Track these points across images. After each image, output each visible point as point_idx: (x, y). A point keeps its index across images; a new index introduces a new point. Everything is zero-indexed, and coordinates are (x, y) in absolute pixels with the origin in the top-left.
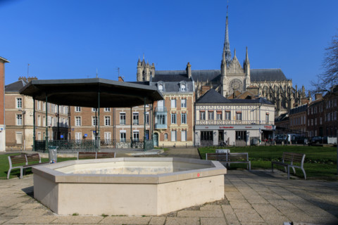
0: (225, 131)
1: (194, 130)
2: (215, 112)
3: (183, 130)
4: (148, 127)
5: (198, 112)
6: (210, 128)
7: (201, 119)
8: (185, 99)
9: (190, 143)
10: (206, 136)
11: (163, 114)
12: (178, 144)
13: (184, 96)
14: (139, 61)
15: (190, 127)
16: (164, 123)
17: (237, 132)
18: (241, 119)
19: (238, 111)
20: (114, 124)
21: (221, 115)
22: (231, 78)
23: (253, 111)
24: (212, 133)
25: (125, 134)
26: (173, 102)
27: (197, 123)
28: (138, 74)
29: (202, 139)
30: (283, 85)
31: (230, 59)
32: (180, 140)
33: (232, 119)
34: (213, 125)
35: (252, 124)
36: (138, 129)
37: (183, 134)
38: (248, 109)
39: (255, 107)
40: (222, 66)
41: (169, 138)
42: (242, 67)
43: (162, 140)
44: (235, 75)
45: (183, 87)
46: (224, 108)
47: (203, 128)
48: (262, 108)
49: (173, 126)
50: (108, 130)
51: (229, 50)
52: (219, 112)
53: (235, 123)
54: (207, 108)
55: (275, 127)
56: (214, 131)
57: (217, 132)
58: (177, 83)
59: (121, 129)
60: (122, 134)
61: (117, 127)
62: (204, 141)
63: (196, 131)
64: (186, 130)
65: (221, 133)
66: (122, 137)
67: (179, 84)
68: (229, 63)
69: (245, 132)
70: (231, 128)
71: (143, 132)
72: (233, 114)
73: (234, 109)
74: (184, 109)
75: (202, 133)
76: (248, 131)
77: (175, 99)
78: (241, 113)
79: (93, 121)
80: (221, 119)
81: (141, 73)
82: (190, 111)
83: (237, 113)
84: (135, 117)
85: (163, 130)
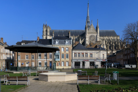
0: (85, 62)
1: (72, 61)
2: (81, 53)
3: (67, 61)
4: (51, 60)
5: (73, 54)
6: (79, 61)
7: (75, 56)
8: (68, 48)
9: (70, 67)
10: (77, 64)
11: (58, 54)
12: (65, 67)
13: (67, 46)
14: (44, 25)
15: (70, 60)
16: (58, 58)
17: (90, 62)
18: (92, 57)
19: (91, 53)
20: (36, 59)
21: (84, 55)
22: (90, 35)
23: (97, 53)
24: (79, 63)
25: (41, 63)
26: (62, 49)
27: (73, 58)
28: (43, 32)
29: (75, 65)
30: (115, 38)
31: (89, 25)
32: (66, 66)
33: (88, 57)
34: (80, 59)
35: (97, 59)
38: (95, 52)
39: (98, 52)
40: (86, 28)
41: (60, 65)
42: (95, 29)
43: (58, 66)
44: (92, 33)
45: (67, 42)
46: (85, 52)
47: (76, 61)
48: (101, 52)
49: (62, 59)
50: (33, 61)
51: (89, 20)
52: (83, 54)
53: (89, 58)
54: (77, 52)
55: (107, 60)
56: (80, 62)
57: (82, 62)
58: (65, 40)
59: (39, 61)
60: (39, 63)
62: (76, 66)
63: (73, 62)
64: (68, 62)
65: (84, 63)
66: (39, 64)
67: (65, 41)
68: (89, 27)
69: (94, 62)
70: (88, 60)
71: (49, 62)
72: (89, 55)
73: (89, 52)
74: (67, 52)
75: (75, 63)
76: (95, 62)
77: (63, 47)
78: (92, 54)
79: (26, 57)
80: (84, 56)
81: (45, 31)
82: (70, 53)
83: (90, 54)
84: (45, 55)
85: (58, 61)
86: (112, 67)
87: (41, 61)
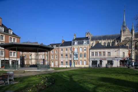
0: (102, 61)
1: (89, 60)
2: (98, 52)
3: (84, 60)
4: (71, 59)
5: (91, 53)
6: (96, 59)
7: (92, 55)
8: (86, 47)
9: (88, 66)
10: (94, 63)
11: (76, 54)
13: (85, 46)
14: (86, 33)
15: (87, 59)
16: (77, 57)
17: (108, 61)
18: (110, 55)
19: (109, 52)
20: (59, 58)
21: (101, 54)
22: (125, 37)
23: (116, 51)
24: (97, 61)
25: (63, 62)
26: (81, 49)
27: (90, 57)
29: (92, 64)
32: (83, 65)
33: (106, 55)
34: (97, 58)
35: (115, 57)
36: (67, 60)
37: (85, 62)
38: (113, 51)
39: (117, 50)
40: (121, 32)
41: (79, 64)
43: (76, 64)
44: (127, 35)
45: (85, 42)
46: (102, 50)
47: (93, 59)
48: (120, 50)
49: (81, 58)
50: (57, 60)
52: (100, 53)
53: (107, 57)
54: (95, 51)
55: (128, 59)
56: (98, 61)
59: (61, 60)
61: (60, 59)
62: (93, 65)
63: (90, 61)
64: (86, 60)
65: (101, 62)
66: (61, 63)
67: (83, 41)
69: (112, 61)
70: (105, 59)
71: (69, 61)
72: (106, 53)
73: (107, 51)
74: (85, 52)
75: (92, 61)
76: (113, 61)
77: (82, 47)
78: (110, 53)
79: (52, 57)
80: (101, 55)
82: (88, 52)
83: (108, 53)
84: (66, 55)
85: (76, 60)
86: (133, 66)
87: (62, 60)
